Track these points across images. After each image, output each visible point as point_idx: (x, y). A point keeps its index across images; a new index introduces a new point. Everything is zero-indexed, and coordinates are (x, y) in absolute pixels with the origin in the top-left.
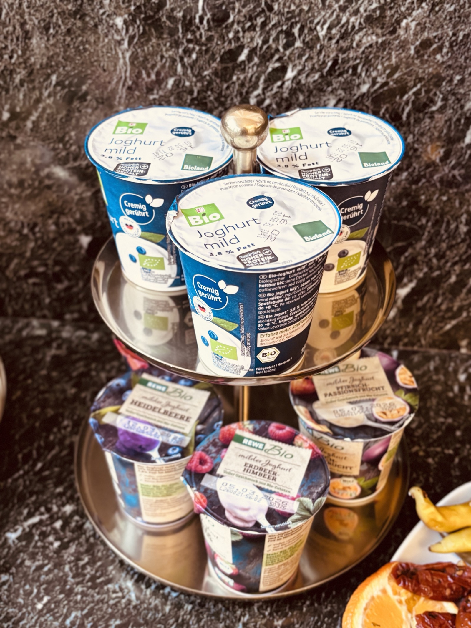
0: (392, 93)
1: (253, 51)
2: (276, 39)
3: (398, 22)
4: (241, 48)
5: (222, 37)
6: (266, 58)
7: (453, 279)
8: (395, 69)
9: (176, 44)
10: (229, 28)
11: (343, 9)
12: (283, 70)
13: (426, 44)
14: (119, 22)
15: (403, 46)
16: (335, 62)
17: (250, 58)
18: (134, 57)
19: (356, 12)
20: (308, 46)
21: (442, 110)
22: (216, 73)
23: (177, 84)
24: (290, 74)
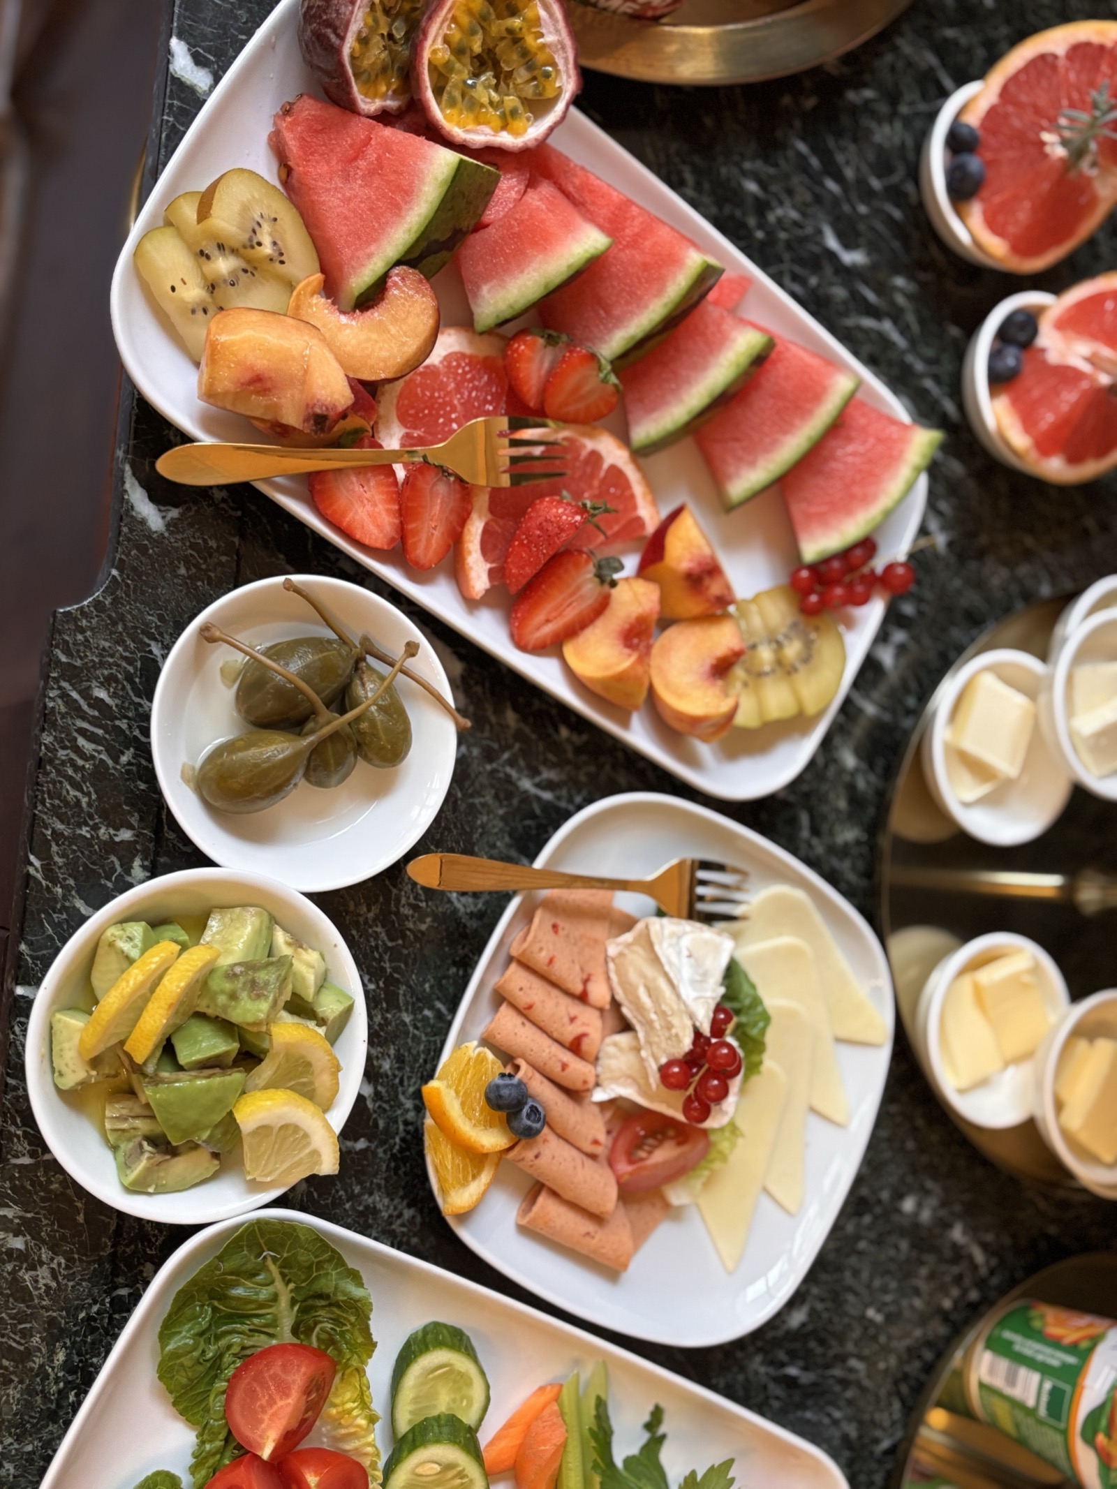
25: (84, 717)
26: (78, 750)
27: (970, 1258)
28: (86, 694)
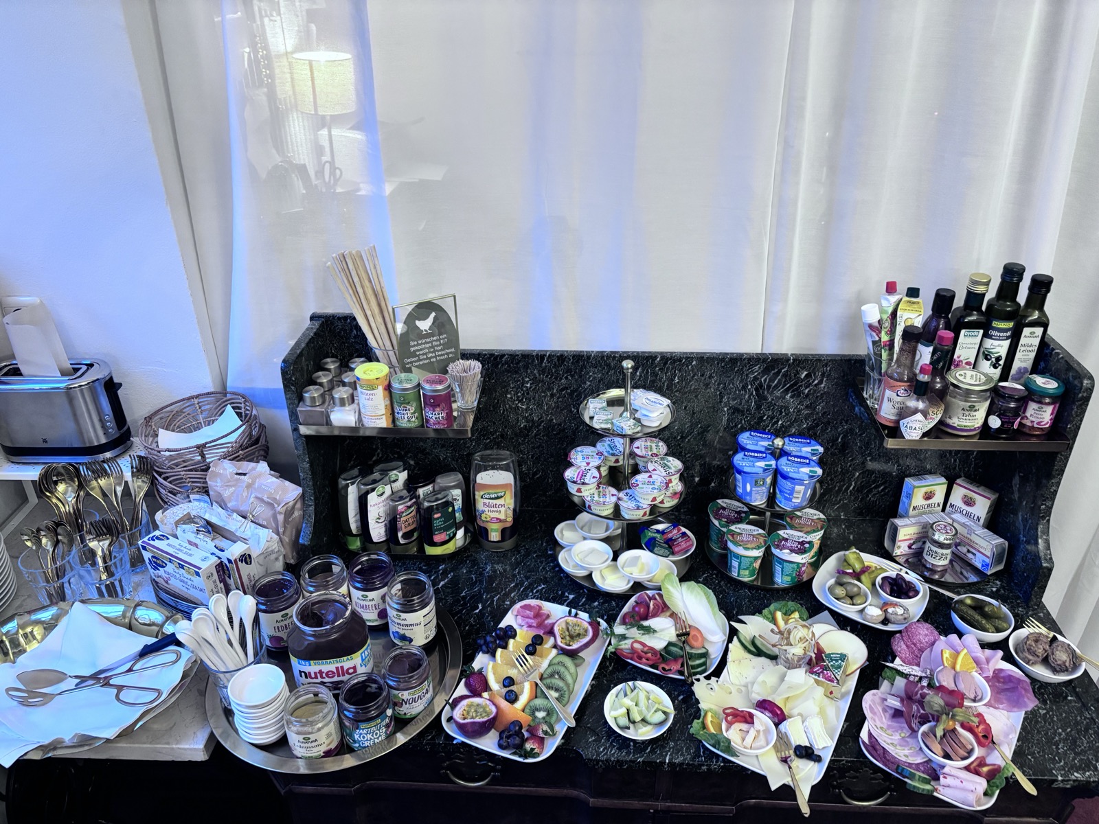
5: (759, 413)
7: (837, 488)
10: (761, 410)
25: (607, 752)
26: (614, 753)
27: (706, 577)
28: (602, 752)
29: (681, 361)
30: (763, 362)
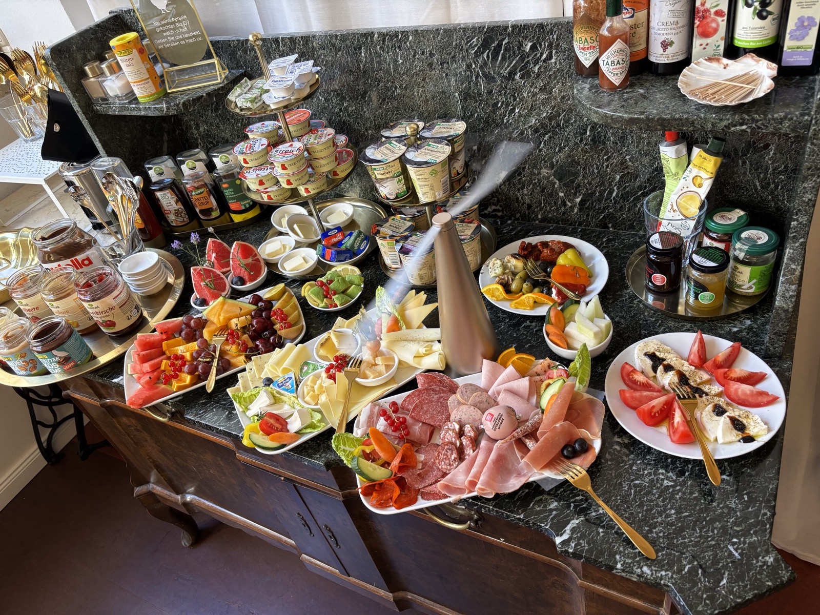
0: (555, 116)
1: (502, 103)
2: (510, 98)
3: (552, 90)
4: (498, 102)
5: (491, 98)
6: (507, 105)
8: (554, 107)
9: (476, 101)
10: (493, 95)
11: (531, 86)
12: (514, 109)
13: (563, 97)
14: (457, 94)
15: (555, 98)
16: (532, 106)
17: (502, 105)
18: (463, 107)
19: (536, 87)
20: (521, 100)
21: (575, 122)
22: (491, 111)
23: (478, 116)
24: (517, 111)
29: (397, 36)
30: (479, 32)
